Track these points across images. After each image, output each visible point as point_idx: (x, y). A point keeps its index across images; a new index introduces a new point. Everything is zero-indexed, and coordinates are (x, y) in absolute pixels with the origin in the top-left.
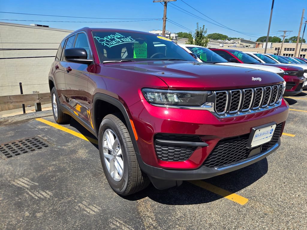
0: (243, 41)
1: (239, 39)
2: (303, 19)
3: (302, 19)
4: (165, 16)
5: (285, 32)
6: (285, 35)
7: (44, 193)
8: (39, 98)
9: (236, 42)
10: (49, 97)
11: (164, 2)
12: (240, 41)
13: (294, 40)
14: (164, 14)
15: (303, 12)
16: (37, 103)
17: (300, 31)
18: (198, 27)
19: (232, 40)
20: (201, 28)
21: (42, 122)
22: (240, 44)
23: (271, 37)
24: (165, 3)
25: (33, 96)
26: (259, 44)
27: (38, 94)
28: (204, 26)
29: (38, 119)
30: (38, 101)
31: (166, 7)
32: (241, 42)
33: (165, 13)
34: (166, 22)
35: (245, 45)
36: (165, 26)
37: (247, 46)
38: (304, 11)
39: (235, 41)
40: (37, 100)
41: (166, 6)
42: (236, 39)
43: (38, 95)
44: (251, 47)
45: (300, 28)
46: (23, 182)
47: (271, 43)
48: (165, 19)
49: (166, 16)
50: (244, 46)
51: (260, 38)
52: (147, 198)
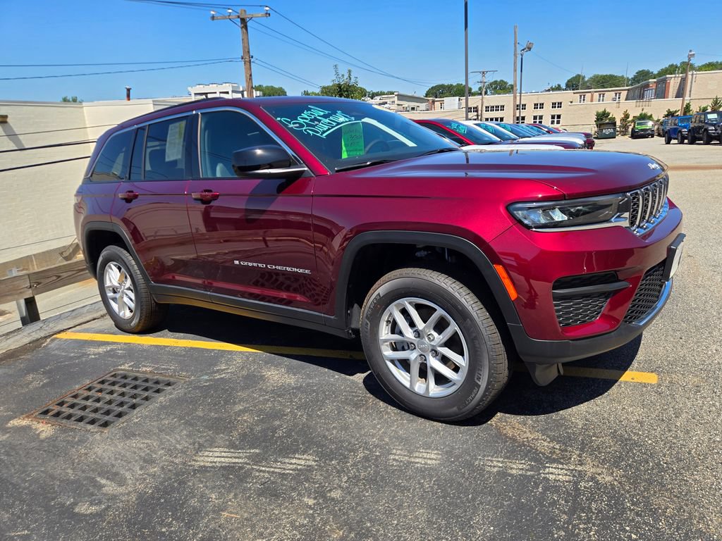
0: (401, 97)
1: (392, 93)
2: (517, 45)
3: (515, 46)
4: (247, 51)
5: (483, 73)
6: (485, 81)
7: (294, 461)
8: (32, 284)
9: (388, 101)
10: (55, 278)
11: (239, 20)
12: (396, 97)
13: (495, 88)
14: (244, 47)
15: (515, 32)
16: (25, 299)
17: (515, 70)
18: (337, 74)
19: (378, 98)
20: (345, 77)
21: (86, 340)
22: (398, 105)
23: (451, 85)
24: (243, 21)
25: (15, 283)
26: (434, 102)
27: (29, 275)
28: (350, 71)
29: (62, 336)
30: (29, 294)
31: (246, 29)
32: (398, 100)
33: (246, 45)
34: (250, 65)
35: (406, 105)
36: (251, 75)
37: (413, 109)
38: (517, 30)
39: (385, 98)
40: (26, 289)
41: (245, 27)
42: (383, 94)
43: (27, 277)
44: (420, 109)
45: (515, 63)
46: (218, 457)
47: (458, 98)
48: (248, 59)
49: (249, 52)
50: (408, 109)
51: (432, 88)
52: (499, 414)
